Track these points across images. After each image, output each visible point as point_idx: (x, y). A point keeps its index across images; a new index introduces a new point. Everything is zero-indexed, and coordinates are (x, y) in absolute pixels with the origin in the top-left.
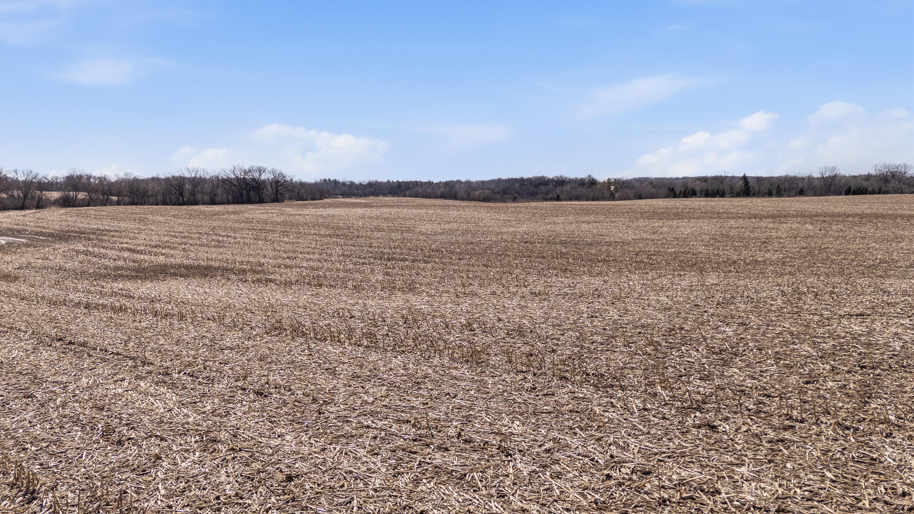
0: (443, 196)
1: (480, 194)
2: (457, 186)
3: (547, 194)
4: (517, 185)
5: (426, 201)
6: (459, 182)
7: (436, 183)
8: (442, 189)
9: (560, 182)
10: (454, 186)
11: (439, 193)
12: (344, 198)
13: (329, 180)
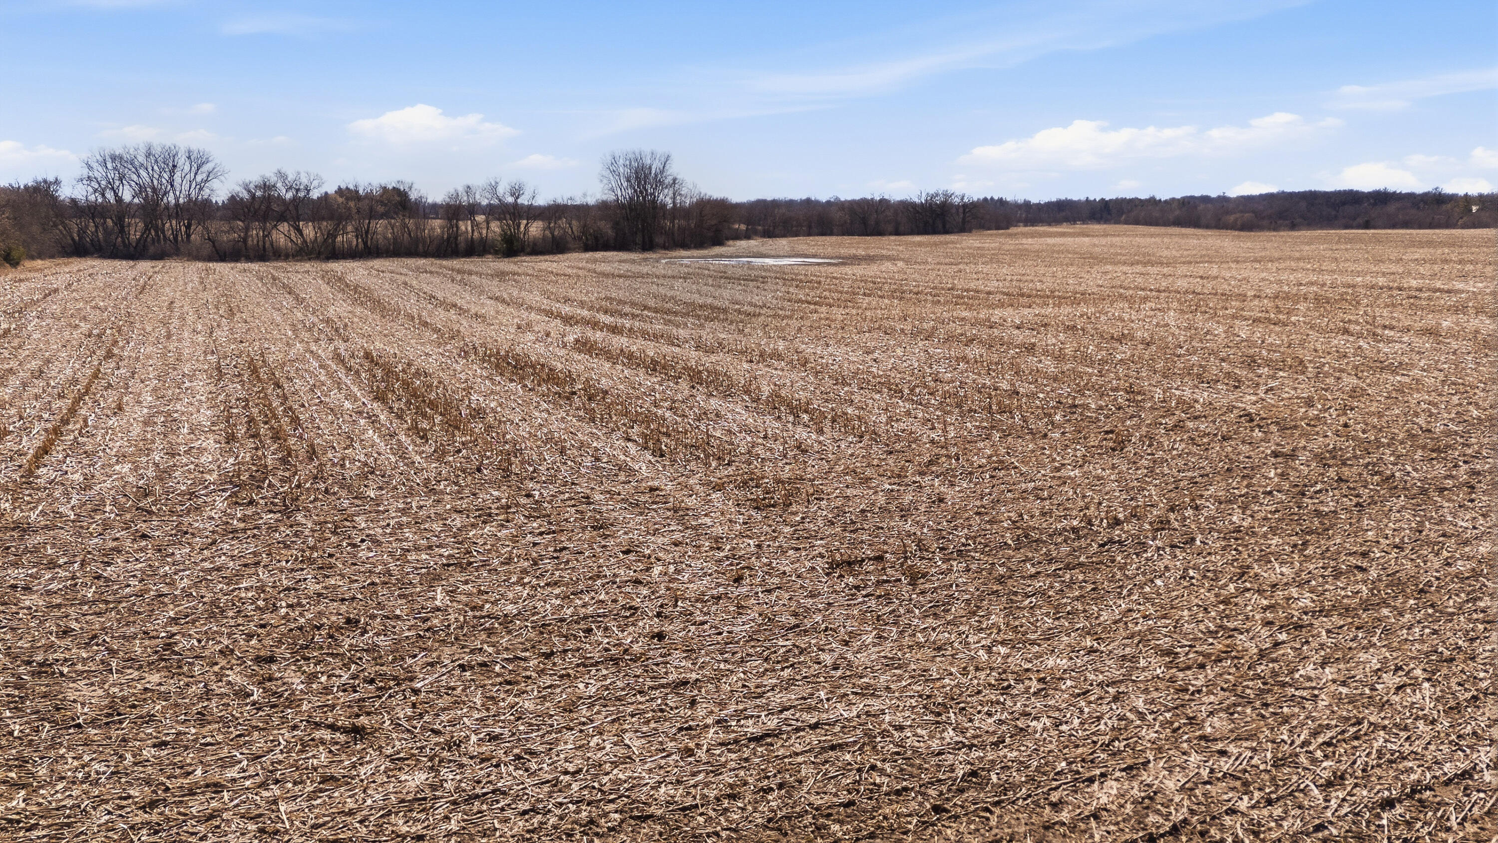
0: (1179, 222)
1: (1236, 220)
2: (1201, 207)
3: (1355, 219)
4: (1303, 205)
5: (1153, 229)
6: (1205, 199)
7: (1166, 201)
8: (1177, 212)
9: (1381, 198)
10: (1195, 207)
11: (1171, 217)
12: (1026, 226)
13: (992, 199)
